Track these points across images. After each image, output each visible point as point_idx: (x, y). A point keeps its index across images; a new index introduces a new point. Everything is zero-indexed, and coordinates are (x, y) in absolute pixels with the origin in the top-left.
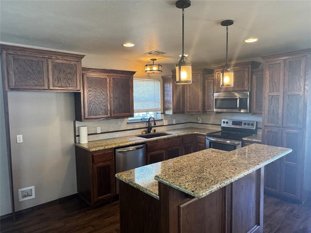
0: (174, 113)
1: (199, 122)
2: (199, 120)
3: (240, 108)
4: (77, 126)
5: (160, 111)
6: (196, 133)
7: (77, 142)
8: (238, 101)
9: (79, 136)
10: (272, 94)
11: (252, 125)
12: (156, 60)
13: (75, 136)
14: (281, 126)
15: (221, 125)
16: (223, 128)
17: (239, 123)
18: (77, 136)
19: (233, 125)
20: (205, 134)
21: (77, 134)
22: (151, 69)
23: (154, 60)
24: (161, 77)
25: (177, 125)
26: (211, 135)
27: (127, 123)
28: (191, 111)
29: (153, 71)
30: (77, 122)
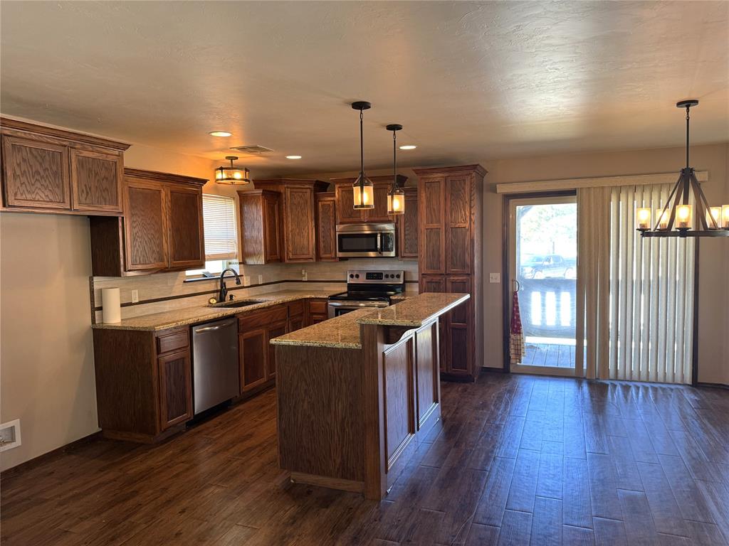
0: (267, 261)
1: (303, 279)
2: (304, 276)
3: (382, 250)
4: (96, 287)
5: (236, 258)
6: (308, 296)
7: (97, 322)
8: (379, 238)
9: (100, 309)
10: (431, 226)
11: (398, 276)
12: (237, 158)
13: (93, 309)
14: (444, 272)
15: (346, 282)
16: (350, 286)
17: (379, 275)
18: (97, 308)
19: (367, 279)
20: (325, 297)
21: (96, 305)
22: (230, 177)
23: (232, 158)
24: (237, 191)
25: (264, 287)
26: (334, 298)
27: (185, 282)
28: (294, 257)
29: (233, 181)
30: (96, 279)
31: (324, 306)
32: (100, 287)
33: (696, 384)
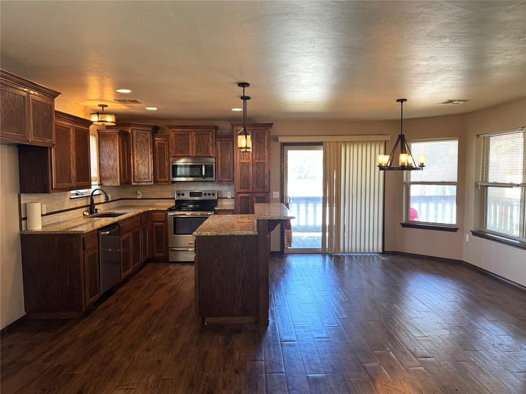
0: (122, 184)
1: (138, 198)
3: (206, 176)
4: (23, 202)
5: (96, 181)
6: (151, 209)
7: (23, 230)
8: (204, 168)
9: (25, 219)
10: (243, 161)
11: (213, 194)
12: (107, 106)
13: (21, 219)
15: (174, 198)
16: (177, 202)
17: (199, 194)
18: (24, 219)
19: (190, 196)
20: (165, 209)
21: (22, 217)
22: (103, 120)
23: (103, 106)
24: (97, 130)
26: (171, 210)
27: (71, 198)
28: (139, 181)
29: (104, 123)
30: (22, 196)
31: (164, 216)
32: (25, 202)
33: (384, 253)
